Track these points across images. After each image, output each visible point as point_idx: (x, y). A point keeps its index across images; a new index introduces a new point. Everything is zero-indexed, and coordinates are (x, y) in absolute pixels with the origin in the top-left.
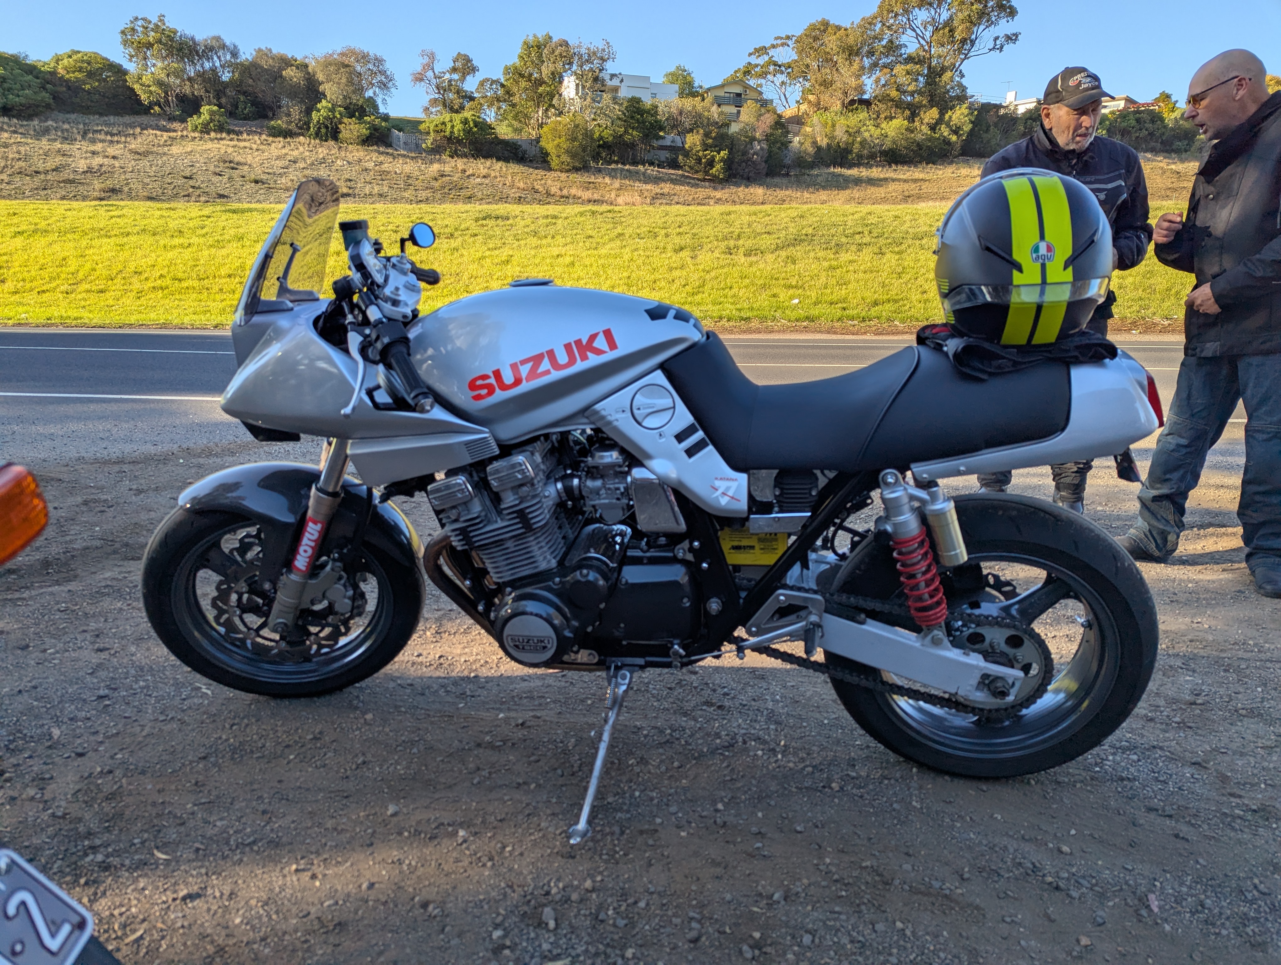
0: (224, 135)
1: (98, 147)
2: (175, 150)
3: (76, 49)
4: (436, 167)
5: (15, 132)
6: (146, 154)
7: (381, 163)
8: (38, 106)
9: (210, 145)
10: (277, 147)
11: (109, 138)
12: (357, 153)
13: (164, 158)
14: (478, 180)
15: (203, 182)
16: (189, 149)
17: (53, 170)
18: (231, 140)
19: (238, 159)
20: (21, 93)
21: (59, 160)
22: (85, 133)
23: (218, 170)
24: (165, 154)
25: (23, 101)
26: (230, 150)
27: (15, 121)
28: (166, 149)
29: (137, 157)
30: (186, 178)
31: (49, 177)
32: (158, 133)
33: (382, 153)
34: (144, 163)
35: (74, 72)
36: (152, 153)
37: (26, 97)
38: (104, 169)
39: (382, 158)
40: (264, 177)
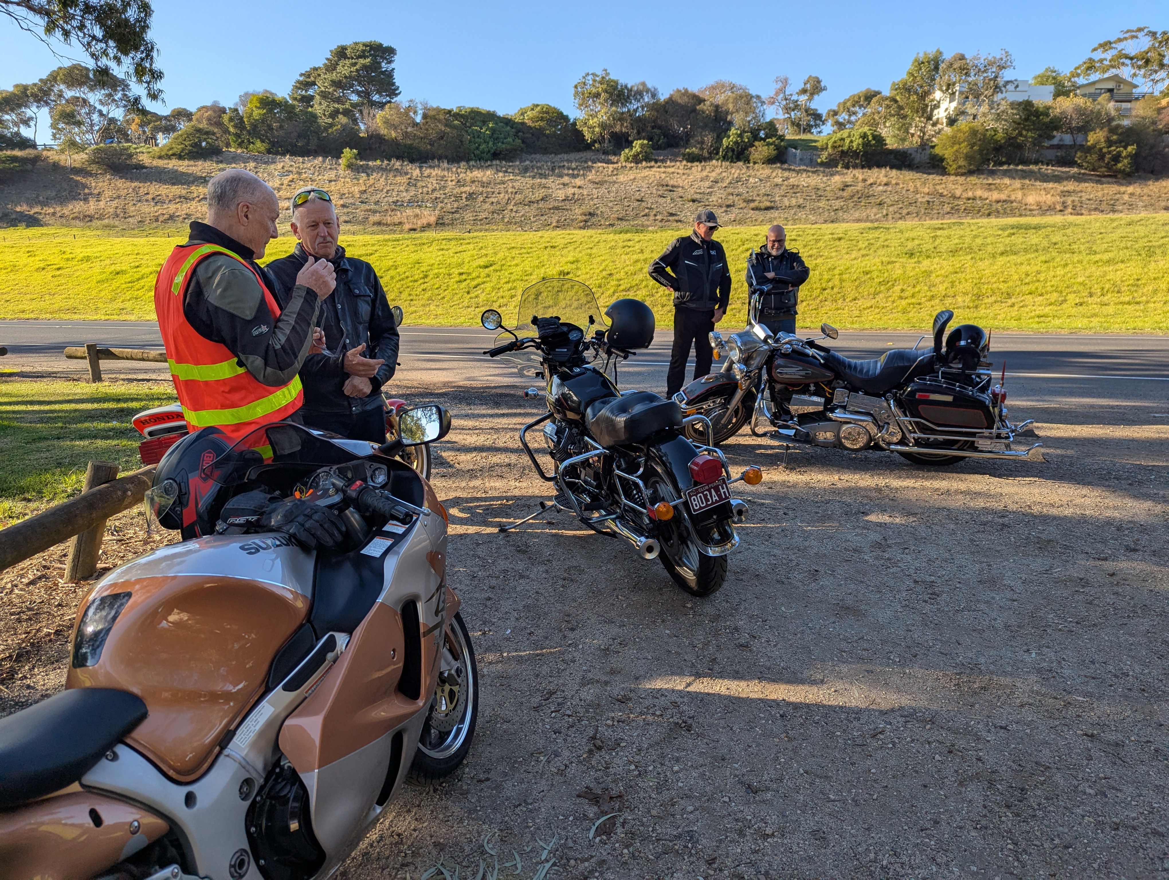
0: (653, 163)
1: (566, 179)
2: (622, 178)
3: (536, 103)
4: (837, 178)
5: (506, 172)
6: (601, 183)
7: (788, 178)
8: (516, 150)
9: (646, 172)
10: (697, 170)
11: (571, 172)
12: (765, 171)
13: (616, 186)
14: (881, 188)
15: (652, 203)
16: (632, 177)
17: (542, 200)
18: (659, 167)
19: (671, 183)
20: (505, 141)
21: (542, 193)
22: (553, 170)
23: (660, 193)
24: (615, 182)
25: (508, 147)
26: (663, 176)
27: (504, 162)
28: (614, 178)
29: (596, 186)
30: (638, 200)
31: (540, 206)
32: (605, 165)
33: (785, 169)
34: (603, 190)
35: (537, 121)
36: (606, 182)
37: (508, 143)
38: (576, 196)
39: (786, 174)
40: (698, 196)
